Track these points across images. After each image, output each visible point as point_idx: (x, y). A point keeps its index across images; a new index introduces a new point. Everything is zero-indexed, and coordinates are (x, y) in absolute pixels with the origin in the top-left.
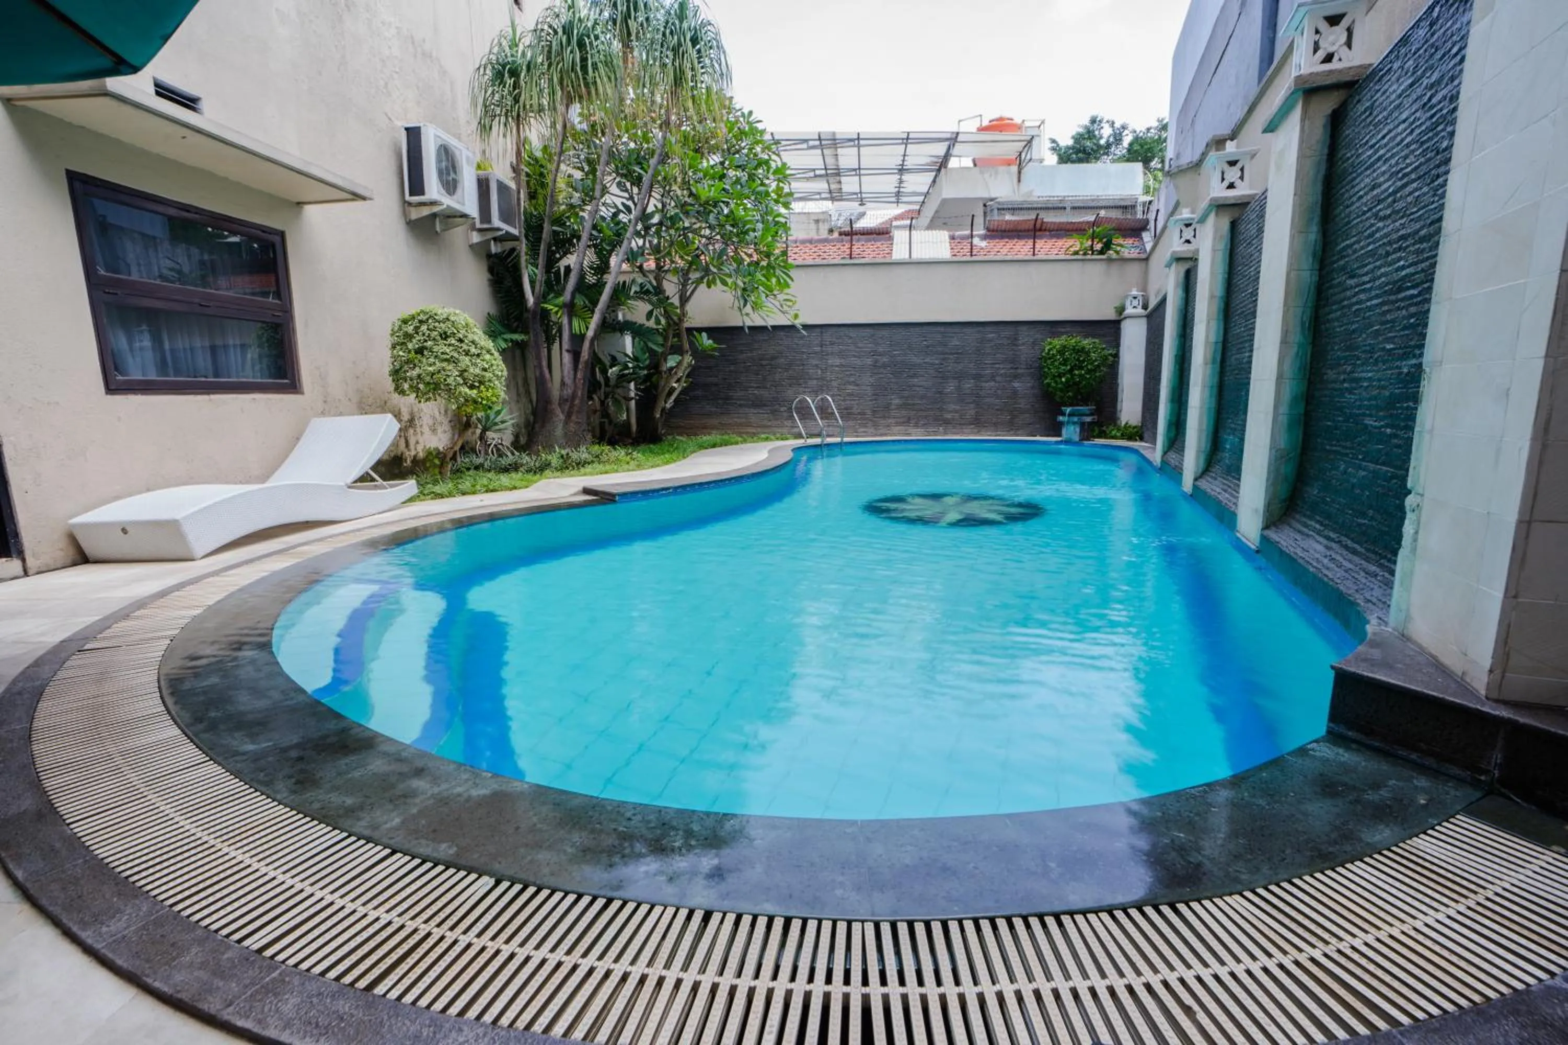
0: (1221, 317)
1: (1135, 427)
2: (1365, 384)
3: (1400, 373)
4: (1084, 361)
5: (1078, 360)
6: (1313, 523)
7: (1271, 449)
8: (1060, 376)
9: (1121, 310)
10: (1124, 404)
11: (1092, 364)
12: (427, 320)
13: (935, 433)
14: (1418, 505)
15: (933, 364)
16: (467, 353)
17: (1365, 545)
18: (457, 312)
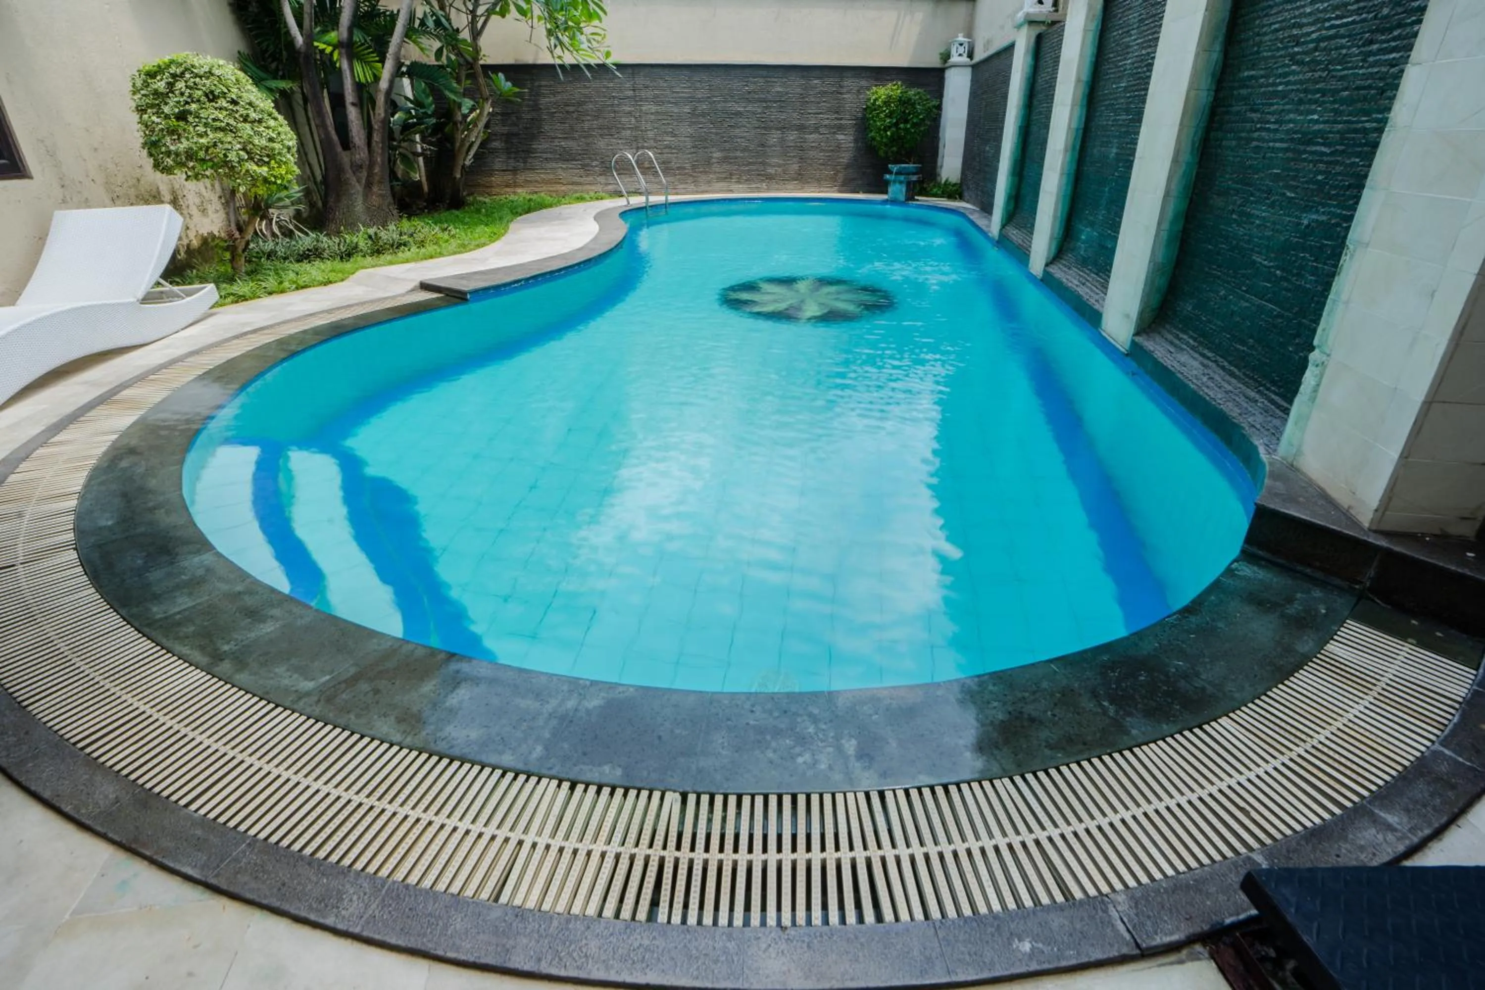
0: (1085, 102)
1: (955, 185)
2: (1257, 222)
3: (1299, 224)
4: (909, 114)
5: (904, 112)
6: (1185, 337)
7: (1150, 262)
8: (885, 130)
9: (946, 56)
10: (946, 158)
11: (917, 117)
12: (183, 73)
13: (758, 190)
14: (1323, 363)
15: (754, 113)
16: (246, 119)
17: (1243, 370)
18: (221, 62)
